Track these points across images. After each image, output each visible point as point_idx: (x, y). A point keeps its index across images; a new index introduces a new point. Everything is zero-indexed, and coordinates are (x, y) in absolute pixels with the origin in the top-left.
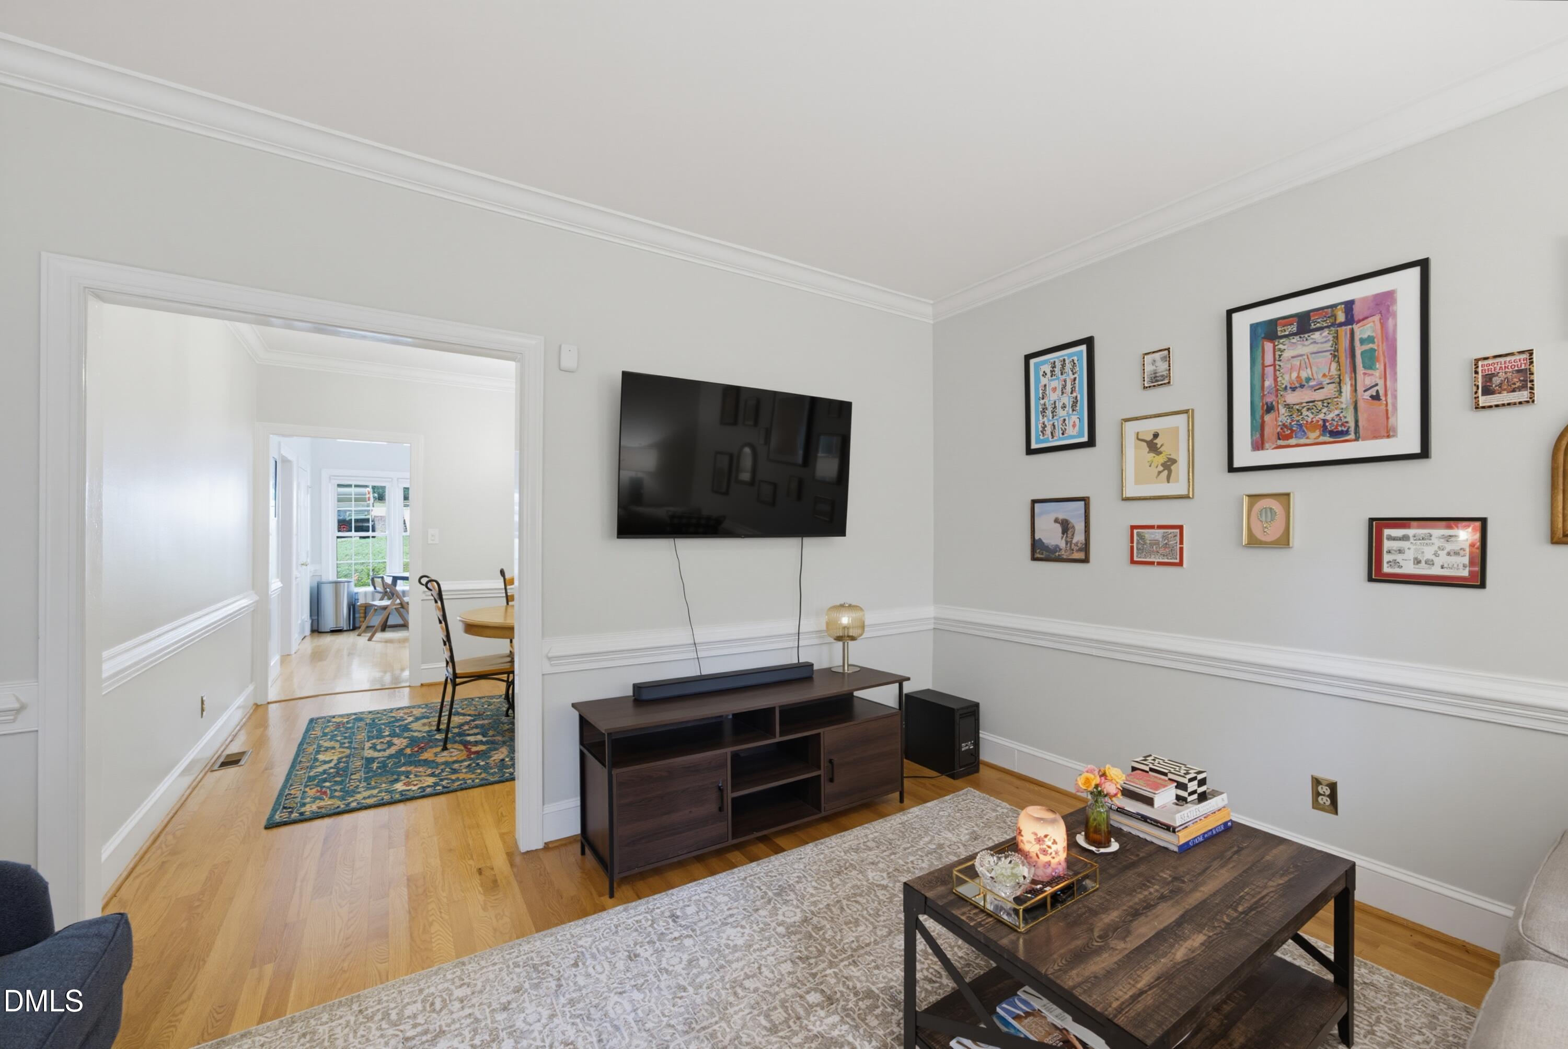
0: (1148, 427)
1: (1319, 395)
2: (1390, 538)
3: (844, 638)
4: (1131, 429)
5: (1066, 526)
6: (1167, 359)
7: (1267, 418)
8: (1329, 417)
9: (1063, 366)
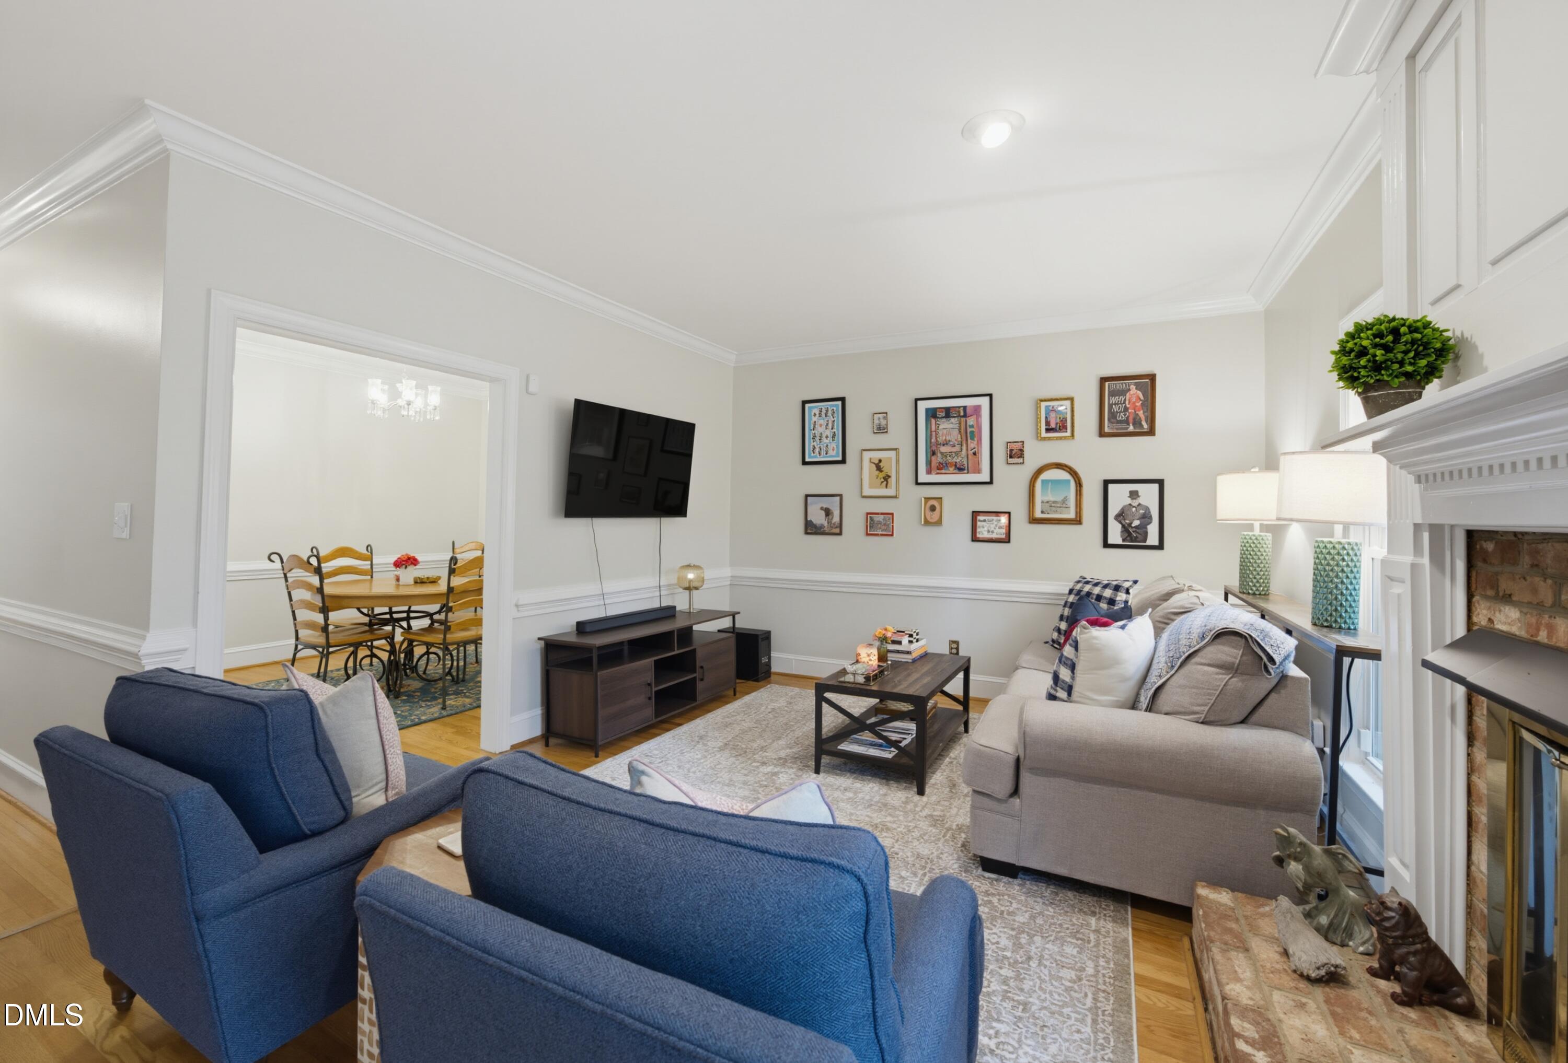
0: (877, 455)
1: (954, 450)
2: (980, 521)
3: (690, 588)
4: (867, 456)
5: (828, 512)
6: (885, 418)
7: (933, 458)
8: (958, 461)
9: (827, 411)
